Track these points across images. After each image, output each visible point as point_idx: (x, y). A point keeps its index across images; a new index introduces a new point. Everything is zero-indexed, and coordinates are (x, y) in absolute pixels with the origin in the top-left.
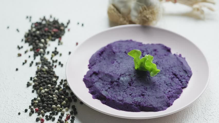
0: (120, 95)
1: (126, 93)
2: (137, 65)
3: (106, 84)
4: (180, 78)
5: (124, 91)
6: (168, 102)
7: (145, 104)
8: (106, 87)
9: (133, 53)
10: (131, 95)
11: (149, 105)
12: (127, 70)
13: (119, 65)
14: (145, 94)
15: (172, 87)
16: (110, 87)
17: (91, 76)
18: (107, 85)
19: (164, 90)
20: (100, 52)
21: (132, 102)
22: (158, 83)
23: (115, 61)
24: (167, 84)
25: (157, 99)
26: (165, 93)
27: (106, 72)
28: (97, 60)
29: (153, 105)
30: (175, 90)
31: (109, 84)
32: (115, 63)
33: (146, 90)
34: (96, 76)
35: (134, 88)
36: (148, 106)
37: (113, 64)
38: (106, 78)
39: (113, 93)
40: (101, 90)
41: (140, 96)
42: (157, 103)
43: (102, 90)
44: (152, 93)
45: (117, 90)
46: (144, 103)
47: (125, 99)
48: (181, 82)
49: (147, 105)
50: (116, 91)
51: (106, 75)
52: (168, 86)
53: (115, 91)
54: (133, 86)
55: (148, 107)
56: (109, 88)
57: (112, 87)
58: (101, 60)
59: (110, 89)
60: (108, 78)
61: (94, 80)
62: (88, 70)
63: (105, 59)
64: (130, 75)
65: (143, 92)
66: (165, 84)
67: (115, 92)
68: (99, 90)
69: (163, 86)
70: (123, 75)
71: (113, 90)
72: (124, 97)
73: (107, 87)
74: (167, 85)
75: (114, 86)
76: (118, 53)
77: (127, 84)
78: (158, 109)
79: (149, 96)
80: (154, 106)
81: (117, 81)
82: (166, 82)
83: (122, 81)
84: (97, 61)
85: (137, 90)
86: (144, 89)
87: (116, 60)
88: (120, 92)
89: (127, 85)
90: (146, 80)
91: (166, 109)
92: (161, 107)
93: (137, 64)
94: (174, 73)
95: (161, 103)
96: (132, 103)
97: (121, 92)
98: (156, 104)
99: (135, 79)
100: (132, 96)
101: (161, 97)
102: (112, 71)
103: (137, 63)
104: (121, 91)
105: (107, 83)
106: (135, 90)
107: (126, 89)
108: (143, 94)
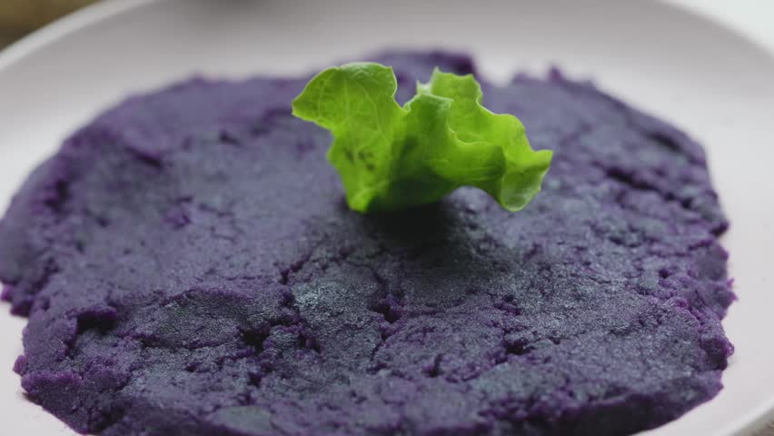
0: (362, 399)
1: (394, 374)
2: (370, 177)
3: (220, 362)
4: (663, 184)
5: (365, 363)
6: (705, 337)
7: (571, 394)
8: (227, 380)
9: (327, 90)
10: (433, 372)
11: (603, 391)
12: (306, 235)
13: (232, 222)
14: (528, 335)
15: (656, 247)
16: (254, 370)
17: (72, 349)
18: (226, 368)
19: (629, 276)
20: (48, 188)
21: (482, 414)
22: (562, 248)
23: (192, 210)
24: (618, 235)
25: (630, 342)
26: (643, 291)
27: (173, 289)
28: (50, 241)
29: (625, 389)
30: (689, 256)
31: (241, 356)
32: (197, 217)
33: (517, 312)
34: (110, 340)
35: (430, 321)
36: (601, 401)
37: (190, 229)
38: (196, 322)
39: (301, 403)
40: (210, 408)
41: (503, 361)
42: (644, 362)
43: (217, 407)
44: (562, 317)
45: (316, 373)
46: (561, 395)
47: (414, 412)
48: (687, 204)
49: (591, 398)
50: (314, 387)
51: (184, 301)
52: (633, 246)
53: (304, 383)
54: (413, 315)
55: (603, 410)
56: (254, 380)
57: (268, 369)
58: (80, 235)
59: (264, 380)
60: (211, 315)
61: (109, 363)
62: (21, 324)
63: (103, 222)
64: (344, 255)
65: (507, 332)
66: (607, 242)
67: (313, 390)
68: (194, 412)
69: (599, 255)
70: (297, 268)
71: (284, 382)
72: (398, 398)
73: (235, 376)
74: (617, 241)
75: (280, 355)
76: (181, 157)
77: (366, 314)
78: (675, 398)
79: (562, 341)
80: (637, 388)
81: (283, 321)
82: (601, 225)
83: (322, 308)
84: (57, 247)
85: (456, 329)
86: (500, 307)
87: (188, 200)
88: (344, 379)
89: (372, 319)
90: (473, 251)
91: (720, 387)
92: (683, 384)
93: (370, 168)
94: (608, 163)
95: (668, 355)
96: (481, 420)
97: (352, 377)
98: (644, 374)
99: (402, 266)
100: (450, 380)
101: (642, 323)
102: (212, 271)
103: (370, 161)
104: (345, 372)
105: (222, 351)
106: (449, 333)
107: (383, 349)
108: (514, 337)
